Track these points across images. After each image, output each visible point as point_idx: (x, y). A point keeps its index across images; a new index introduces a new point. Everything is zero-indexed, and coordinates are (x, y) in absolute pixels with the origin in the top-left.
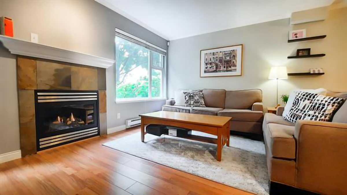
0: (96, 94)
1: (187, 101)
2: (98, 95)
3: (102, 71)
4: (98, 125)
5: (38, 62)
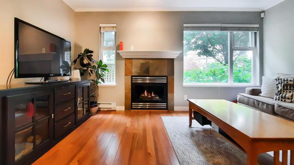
0: (166, 78)
1: (279, 91)
2: (167, 79)
3: (171, 61)
4: (167, 102)
5: (133, 60)
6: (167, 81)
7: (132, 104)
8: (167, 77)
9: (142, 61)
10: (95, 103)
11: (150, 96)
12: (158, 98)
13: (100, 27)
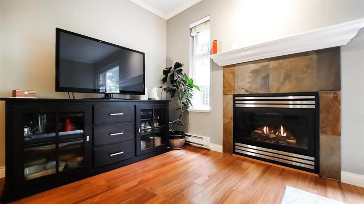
2: (317, 100)
3: (331, 54)
4: (315, 154)
5: (236, 68)
6: (317, 104)
7: (234, 145)
8: (316, 94)
9: (253, 67)
10: (180, 133)
11: (273, 136)
12: (294, 141)
13: (191, 29)
